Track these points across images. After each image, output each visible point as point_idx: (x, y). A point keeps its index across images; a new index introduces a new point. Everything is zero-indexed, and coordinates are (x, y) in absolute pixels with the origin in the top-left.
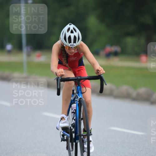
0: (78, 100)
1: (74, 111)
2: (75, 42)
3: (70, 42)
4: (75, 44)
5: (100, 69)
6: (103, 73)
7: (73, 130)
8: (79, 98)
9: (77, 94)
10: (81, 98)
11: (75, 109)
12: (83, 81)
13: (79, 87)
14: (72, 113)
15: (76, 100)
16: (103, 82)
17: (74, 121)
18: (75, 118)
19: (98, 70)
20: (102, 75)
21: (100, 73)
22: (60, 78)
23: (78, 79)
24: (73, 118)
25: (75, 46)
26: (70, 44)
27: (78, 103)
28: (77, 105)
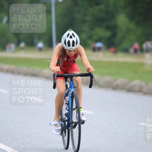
0: (71, 94)
1: (68, 103)
2: (73, 45)
3: (69, 46)
4: (73, 47)
5: (90, 68)
6: (93, 72)
7: (66, 119)
8: (72, 91)
9: (70, 88)
10: (73, 92)
11: (68, 101)
12: (76, 77)
13: (72, 82)
14: (66, 104)
15: (69, 93)
16: (93, 79)
17: (67, 111)
18: (68, 109)
19: (88, 69)
20: (92, 73)
21: (91, 71)
22: (57, 74)
23: (71, 75)
24: (66, 109)
25: (74, 49)
26: (70, 47)
27: (71, 95)
28: (70, 97)
